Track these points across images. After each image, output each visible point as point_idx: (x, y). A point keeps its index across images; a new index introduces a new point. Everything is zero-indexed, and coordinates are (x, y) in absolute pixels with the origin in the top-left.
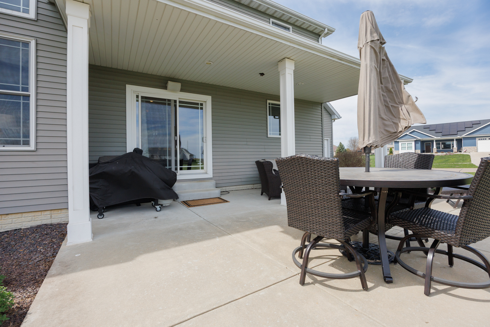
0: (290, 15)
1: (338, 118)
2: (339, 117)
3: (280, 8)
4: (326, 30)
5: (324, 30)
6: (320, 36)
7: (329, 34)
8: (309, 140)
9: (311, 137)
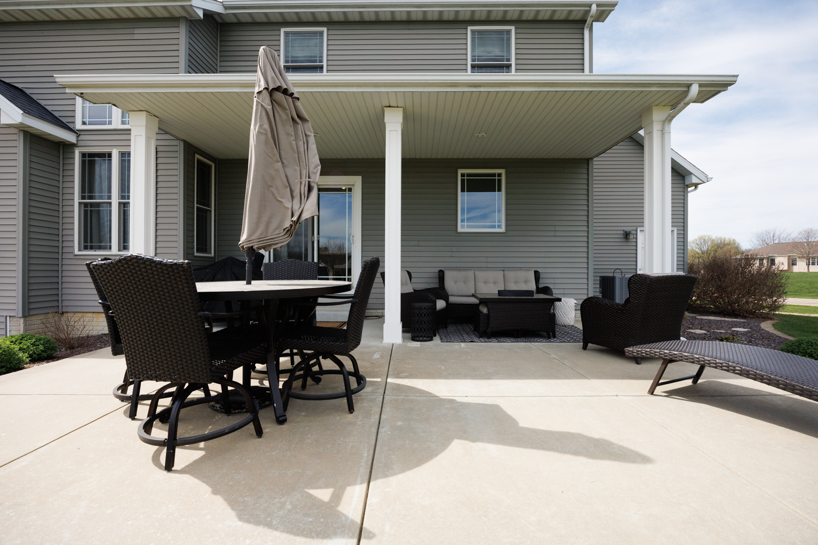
0: (502, 9)
1: (702, 182)
2: (706, 179)
3: (477, 4)
4: (594, 7)
5: (588, 9)
6: (582, 22)
7: (607, 12)
8: (552, 234)
9: (557, 228)
